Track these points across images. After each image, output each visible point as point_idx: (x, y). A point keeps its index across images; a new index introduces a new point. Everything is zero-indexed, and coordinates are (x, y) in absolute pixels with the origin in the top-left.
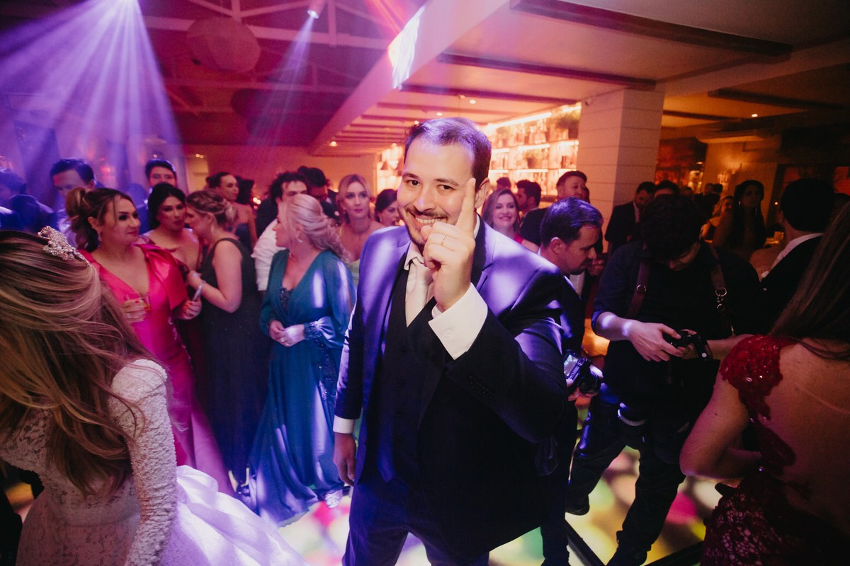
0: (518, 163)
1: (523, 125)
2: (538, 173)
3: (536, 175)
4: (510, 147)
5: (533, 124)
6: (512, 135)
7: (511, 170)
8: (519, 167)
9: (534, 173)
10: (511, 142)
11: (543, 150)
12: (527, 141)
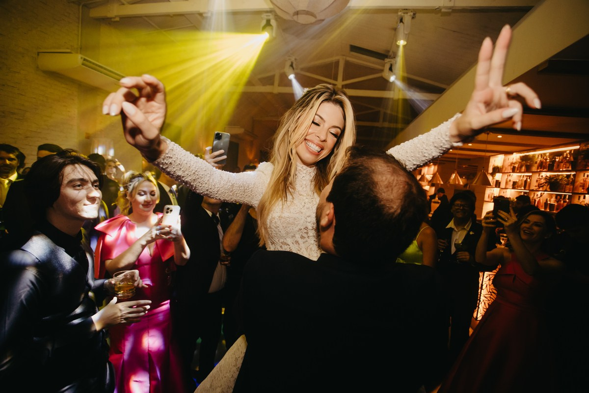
0: (540, 186)
1: (548, 154)
2: (561, 195)
3: (559, 197)
4: (533, 172)
5: (560, 154)
6: (536, 163)
7: (533, 190)
8: (541, 189)
9: (557, 195)
10: (534, 169)
11: (568, 176)
12: (550, 169)
